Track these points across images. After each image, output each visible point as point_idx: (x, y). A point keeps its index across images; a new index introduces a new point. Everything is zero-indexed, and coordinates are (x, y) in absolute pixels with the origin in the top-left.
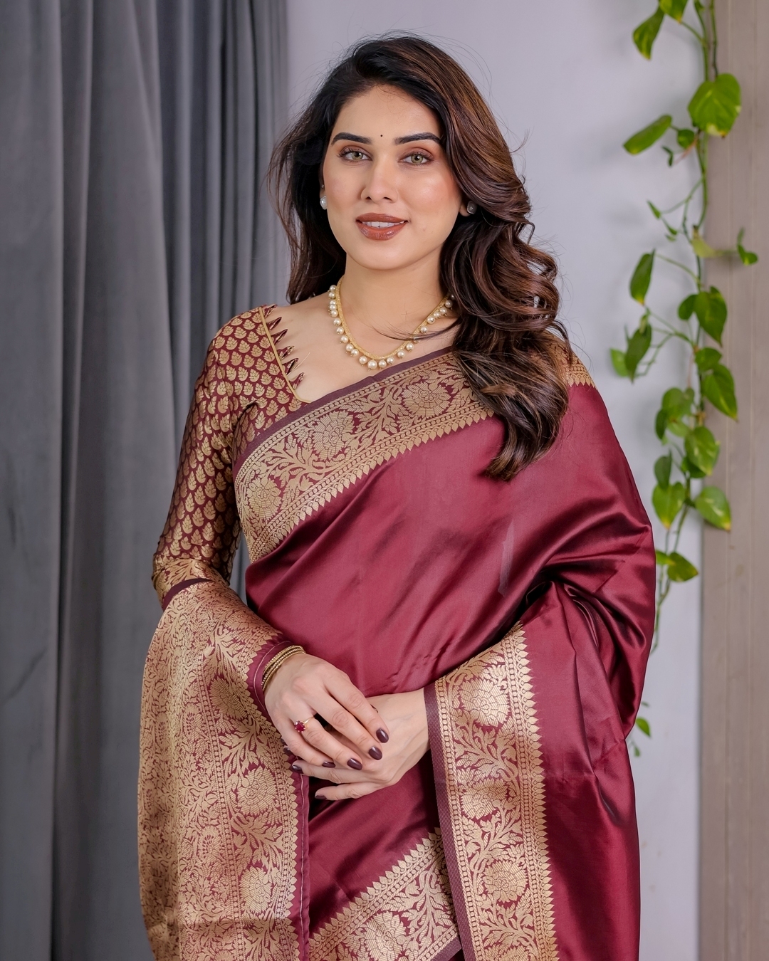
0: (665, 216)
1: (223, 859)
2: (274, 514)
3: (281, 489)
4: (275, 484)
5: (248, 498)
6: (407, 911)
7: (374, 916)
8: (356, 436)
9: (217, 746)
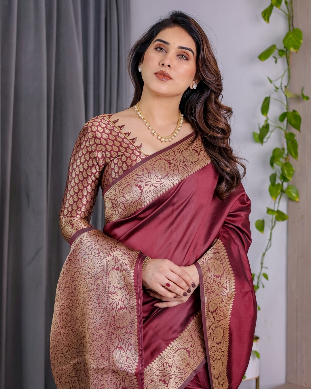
1: (107, 344)
2: (137, 200)
3: (141, 190)
4: (139, 188)
5: (123, 194)
6: (189, 348)
7: (177, 351)
8: (171, 169)
9: (107, 298)
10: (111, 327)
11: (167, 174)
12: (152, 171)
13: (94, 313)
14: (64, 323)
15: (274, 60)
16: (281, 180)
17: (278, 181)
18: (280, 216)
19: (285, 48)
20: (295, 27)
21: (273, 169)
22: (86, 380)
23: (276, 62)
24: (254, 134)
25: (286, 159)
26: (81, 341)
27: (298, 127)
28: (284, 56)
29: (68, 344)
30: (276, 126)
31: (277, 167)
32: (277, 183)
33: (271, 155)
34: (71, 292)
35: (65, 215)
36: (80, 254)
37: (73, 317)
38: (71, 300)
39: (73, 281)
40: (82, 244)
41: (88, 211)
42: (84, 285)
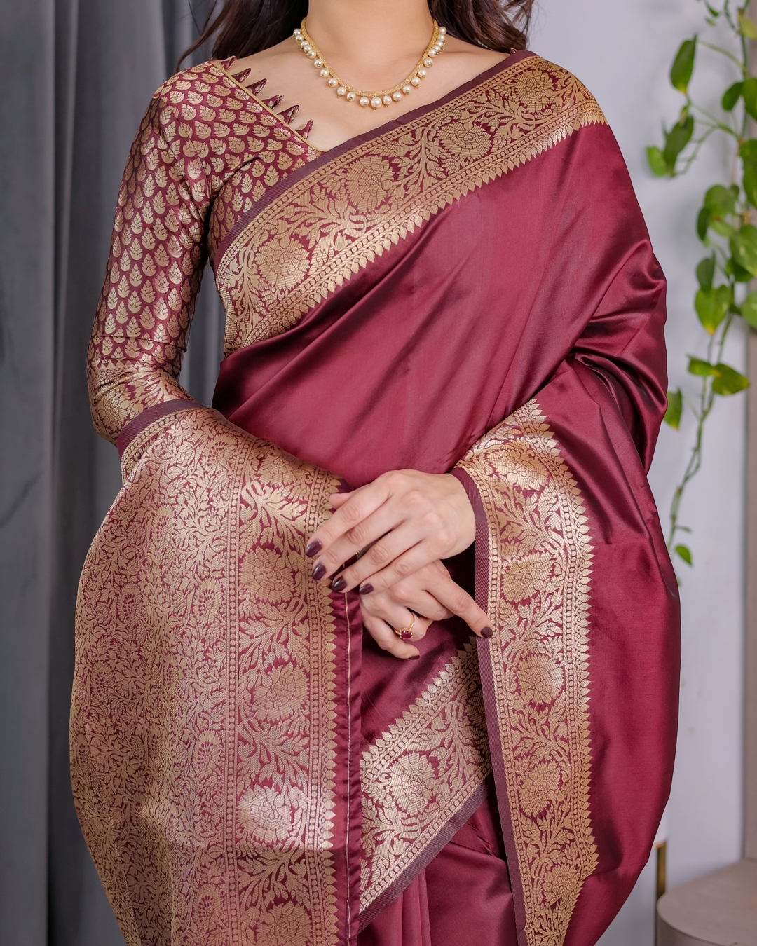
1: (220, 774)
2: (299, 282)
3: (308, 250)
4: (301, 246)
5: (258, 266)
6: (435, 749)
7: (399, 759)
8: (399, 183)
9: (235, 633)
10: (240, 721)
11: (387, 199)
12: (339, 190)
13: (191, 681)
14: (93, 703)
16: (728, 277)
17: (720, 280)
18: (727, 380)
21: (706, 245)
22: (151, 875)
24: (650, 151)
25: (742, 217)
26: (141, 761)
29: (104, 766)
30: (713, 123)
31: (718, 239)
32: (716, 284)
33: (699, 204)
34: (115, 615)
35: (109, 357)
36: (146, 504)
37: (117, 691)
38: (114, 639)
39: (122, 584)
40: (151, 475)
41: (173, 343)
42: (160, 596)
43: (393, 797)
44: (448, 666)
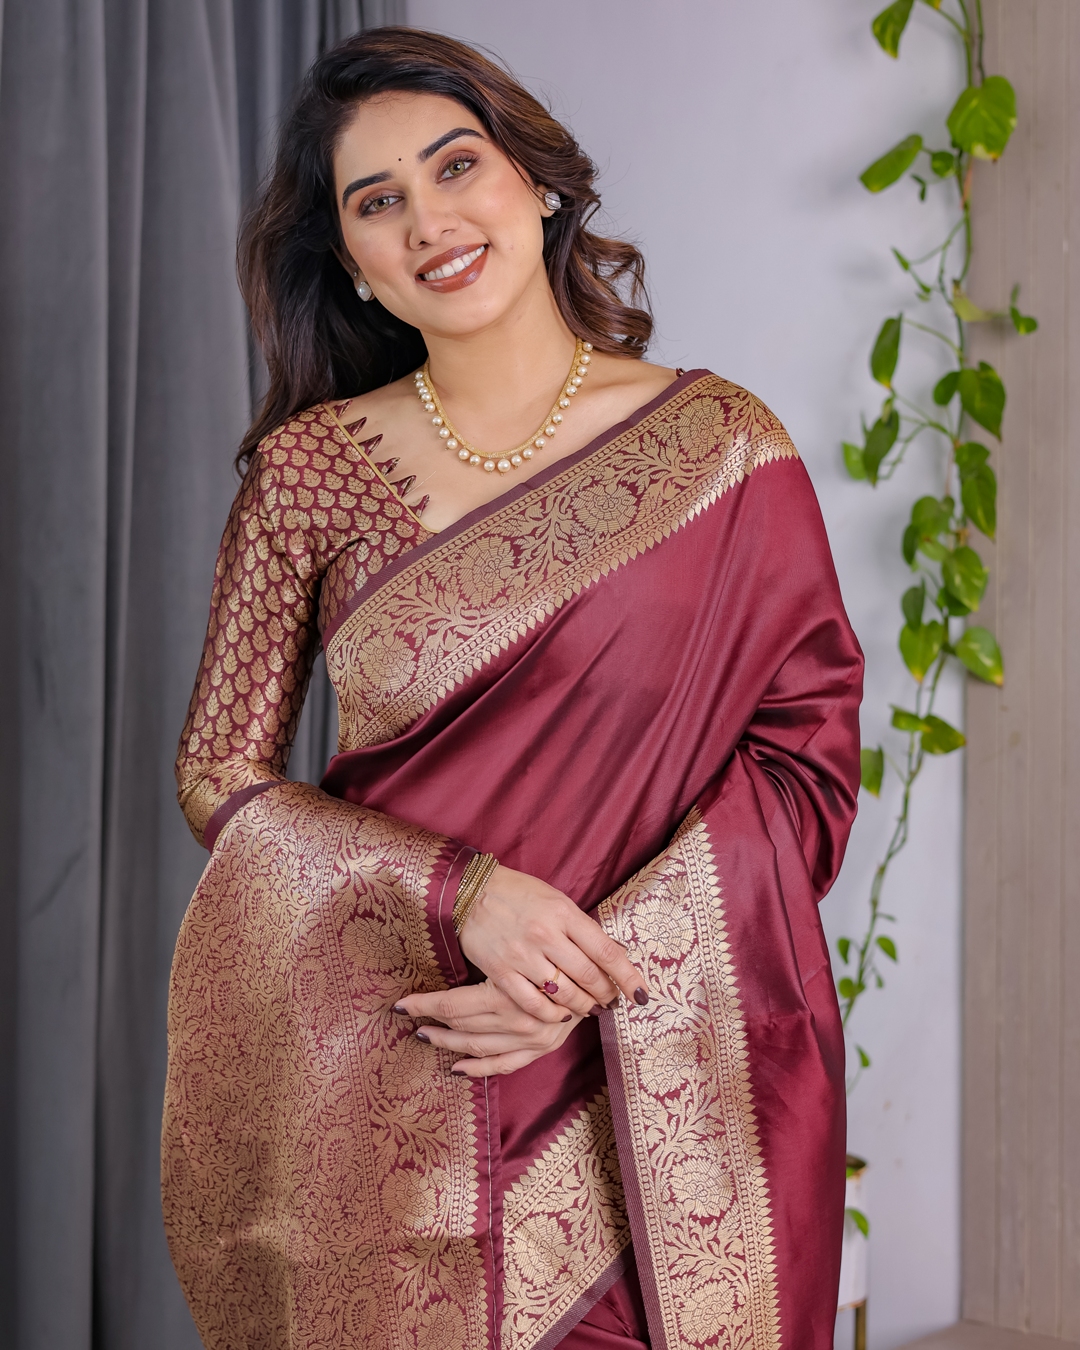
0: (915, 268)
2: (405, 685)
3: (415, 650)
4: (406, 644)
5: (361, 664)
6: (566, 1211)
7: (524, 1222)
8: (519, 570)
9: (349, 1013)
11: (505, 590)
12: (449, 581)
13: (306, 1074)
14: (190, 1110)
15: (916, 188)
16: (941, 610)
17: (932, 614)
18: (939, 736)
19: (954, 144)
20: (990, 71)
21: (914, 570)
23: (923, 195)
24: (846, 449)
25: (958, 535)
26: (250, 1173)
27: (992, 424)
28: (951, 174)
29: (208, 1181)
30: (923, 420)
31: (929, 564)
32: (926, 619)
33: (905, 521)
34: (209, 1006)
35: (193, 755)
36: (238, 875)
37: (217, 1094)
38: (210, 1034)
39: (216, 969)
40: (243, 841)
41: (269, 740)
42: (261, 981)
43: (516, 1266)
44: (582, 1113)
